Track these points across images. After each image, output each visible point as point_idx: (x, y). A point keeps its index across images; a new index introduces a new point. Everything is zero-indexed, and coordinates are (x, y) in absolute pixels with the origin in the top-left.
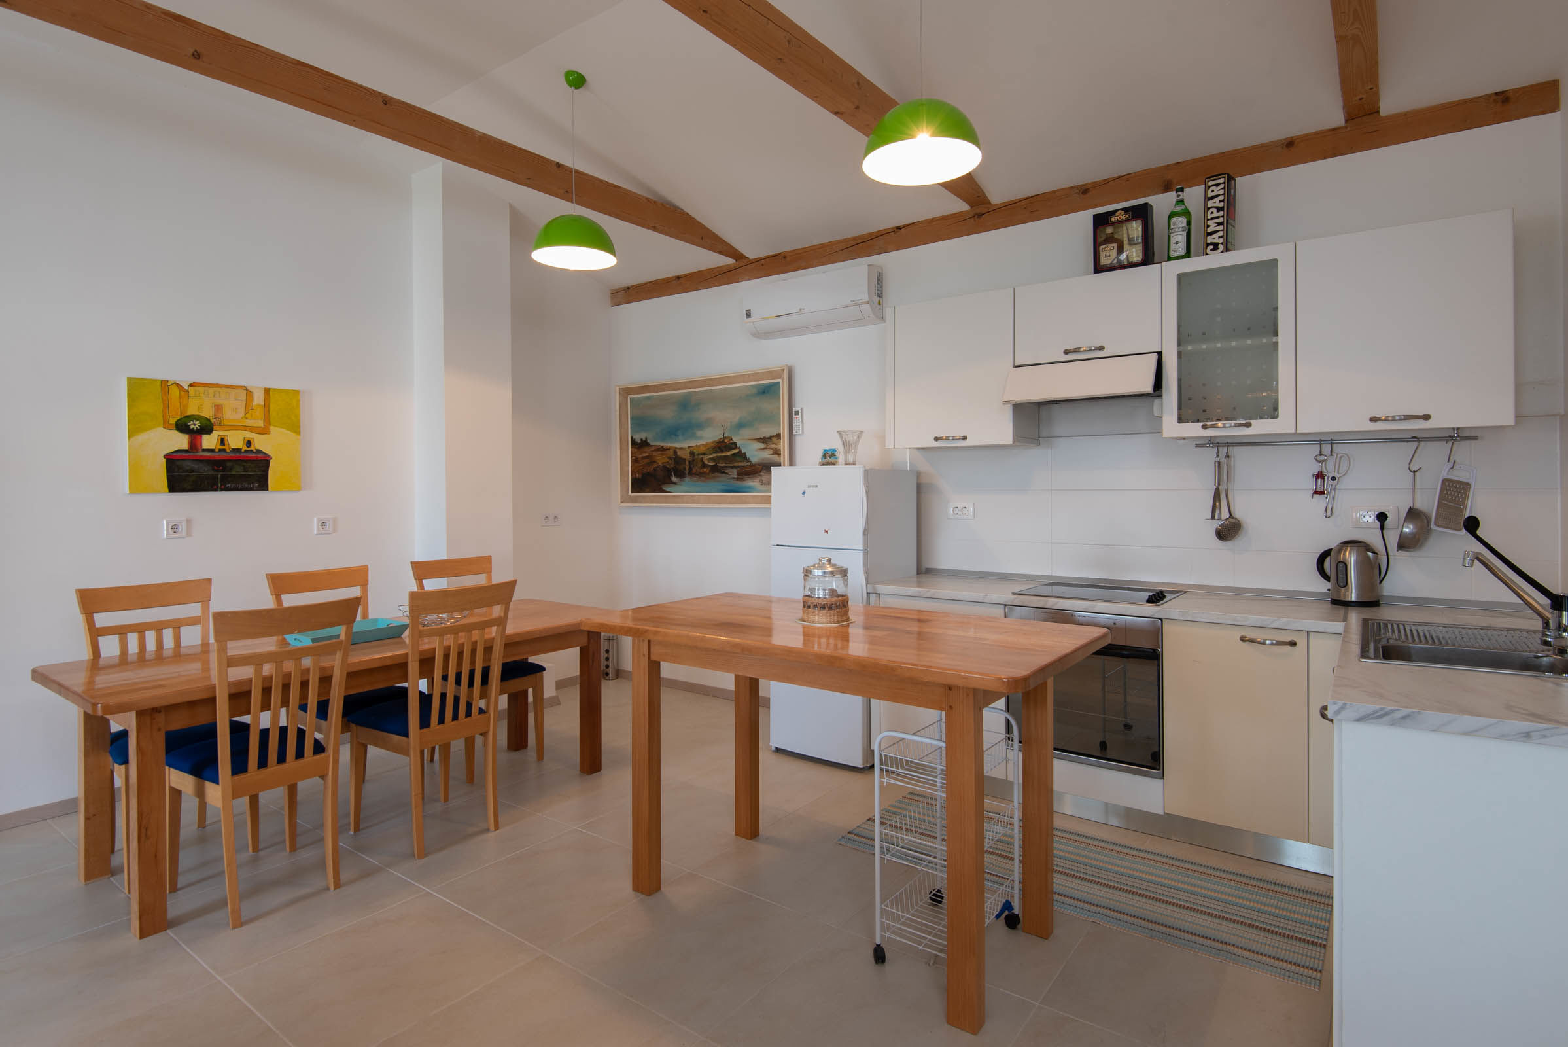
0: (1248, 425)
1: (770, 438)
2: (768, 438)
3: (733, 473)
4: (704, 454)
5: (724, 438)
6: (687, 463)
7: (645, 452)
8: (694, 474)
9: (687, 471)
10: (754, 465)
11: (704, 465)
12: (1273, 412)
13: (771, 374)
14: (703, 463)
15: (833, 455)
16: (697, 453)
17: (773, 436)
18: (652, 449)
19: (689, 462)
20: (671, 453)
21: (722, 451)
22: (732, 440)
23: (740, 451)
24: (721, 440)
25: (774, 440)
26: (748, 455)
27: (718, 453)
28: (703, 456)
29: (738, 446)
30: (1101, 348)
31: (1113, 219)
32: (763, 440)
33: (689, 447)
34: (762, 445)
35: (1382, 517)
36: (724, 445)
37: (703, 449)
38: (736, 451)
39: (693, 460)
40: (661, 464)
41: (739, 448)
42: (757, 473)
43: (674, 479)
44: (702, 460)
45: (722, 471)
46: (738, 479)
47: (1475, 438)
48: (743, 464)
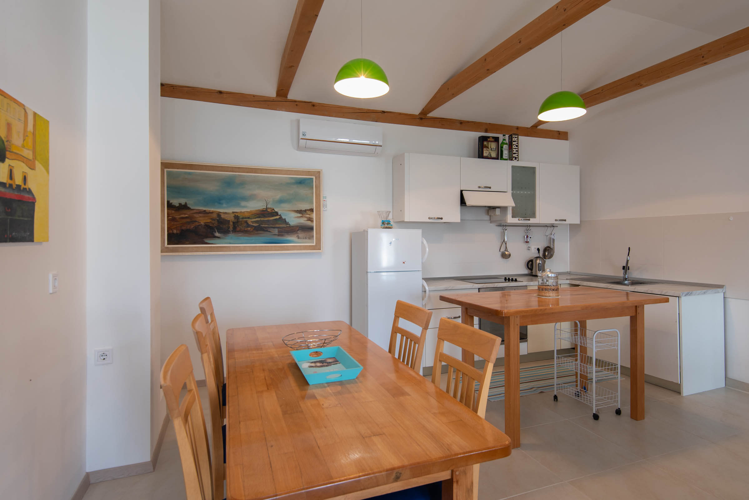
0: (529, 220)
1: (305, 211)
2: (303, 211)
3: (276, 231)
4: (249, 218)
5: (267, 208)
6: (231, 223)
7: (185, 214)
8: (238, 231)
9: (231, 229)
10: (293, 227)
11: (248, 226)
12: (533, 215)
13: (309, 173)
14: (248, 224)
15: (389, 223)
16: (241, 217)
17: (307, 210)
18: (192, 212)
19: (234, 223)
20: (215, 216)
21: (264, 217)
22: (274, 210)
23: (281, 218)
24: (265, 210)
25: (309, 212)
26: (287, 221)
27: (262, 218)
28: (247, 219)
29: (279, 214)
30: (490, 188)
31: (489, 140)
32: (300, 212)
33: (233, 212)
34: (299, 215)
35: (538, 250)
36: (265, 213)
37: (247, 215)
38: (278, 217)
39: (238, 222)
40: (202, 223)
41: (280, 215)
42: (295, 231)
43: (217, 234)
44: (246, 222)
45: (264, 230)
46: (279, 235)
48: (284, 226)
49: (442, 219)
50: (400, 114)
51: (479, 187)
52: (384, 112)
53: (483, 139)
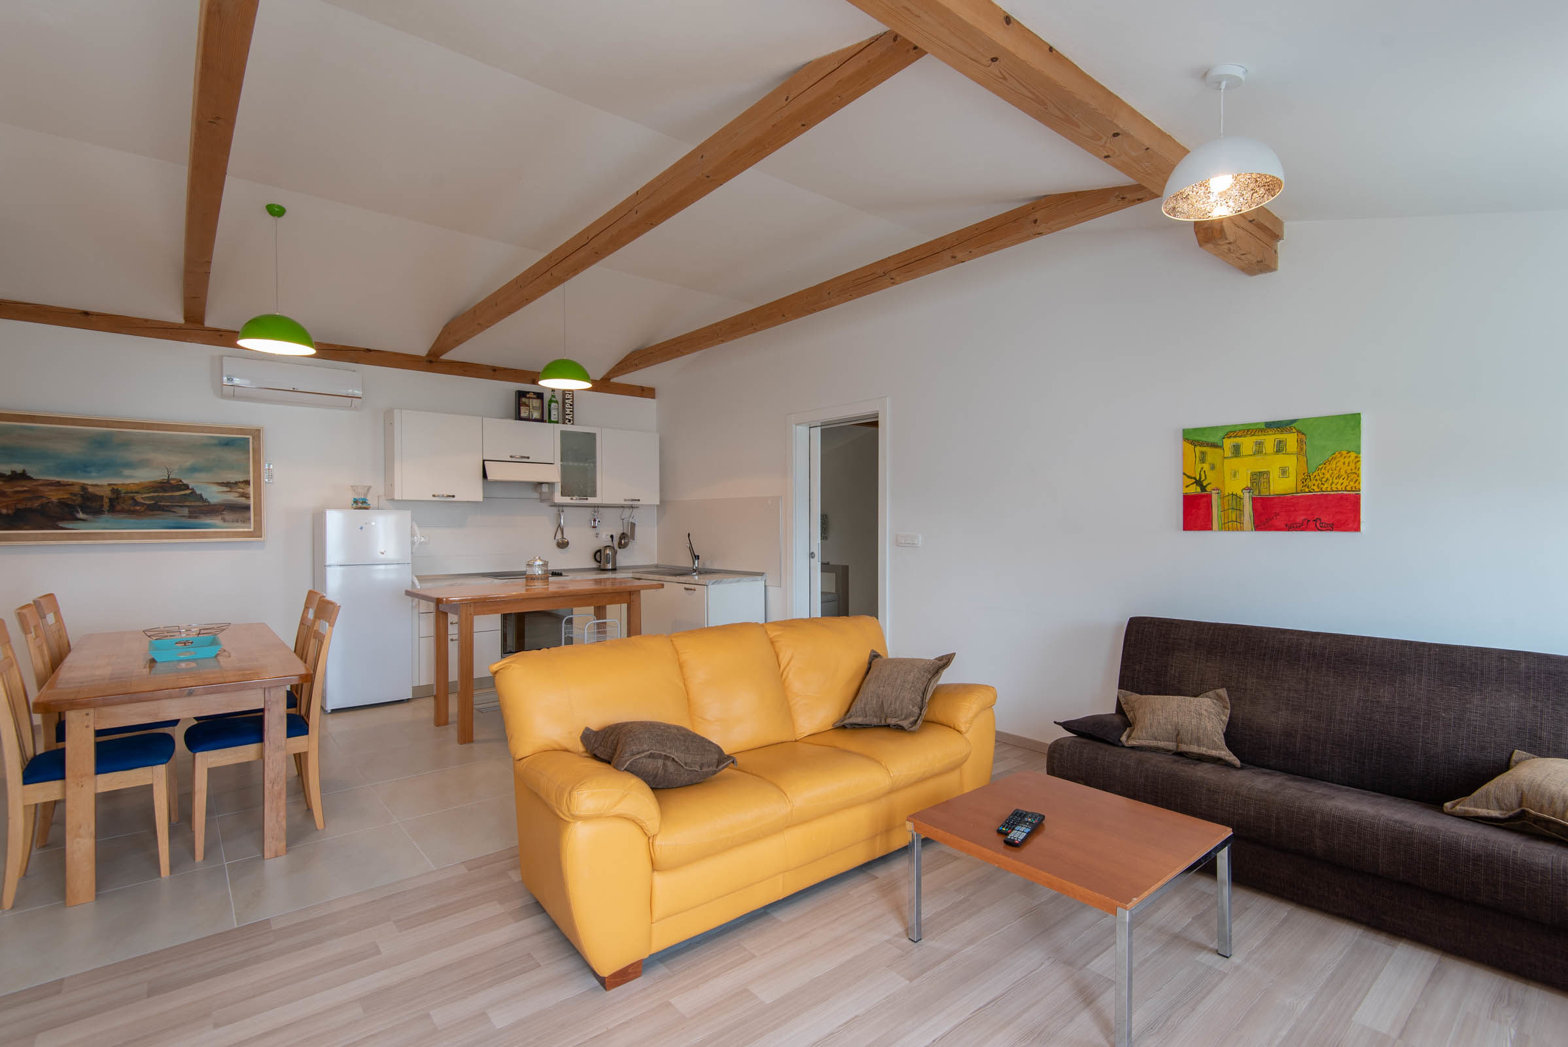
0: (587, 499)
1: (236, 483)
2: (233, 483)
3: (186, 511)
4: (137, 493)
5: (168, 479)
6: (107, 500)
7: (23, 486)
8: (118, 511)
9: (106, 507)
10: (215, 505)
11: (136, 503)
12: (594, 494)
13: (241, 431)
14: (135, 500)
15: (364, 502)
16: (123, 491)
17: (239, 482)
18: (36, 484)
19: (110, 499)
20: (77, 489)
21: (165, 491)
22: (181, 481)
23: (193, 492)
24: (165, 481)
25: (242, 485)
26: (204, 496)
27: (160, 492)
28: (135, 495)
29: (190, 487)
30: (528, 458)
31: (528, 396)
32: (227, 484)
33: (109, 485)
34: (225, 489)
35: (612, 537)
36: (164, 486)
37: (135, 489)
38: (188, 492)
39: (117, 498)
40: (54, 499)
41: (192, 489)
42: (217, 512)
43: (81, 515)
44: (133, 498)
45: (164, 509)
46: (190, 517)
47: (638, 507)
48: (200, 504)
49: (454, 496)
50: (396, 354)
51: (511, 457)
52: (369, 350)
53: (521, 394)
